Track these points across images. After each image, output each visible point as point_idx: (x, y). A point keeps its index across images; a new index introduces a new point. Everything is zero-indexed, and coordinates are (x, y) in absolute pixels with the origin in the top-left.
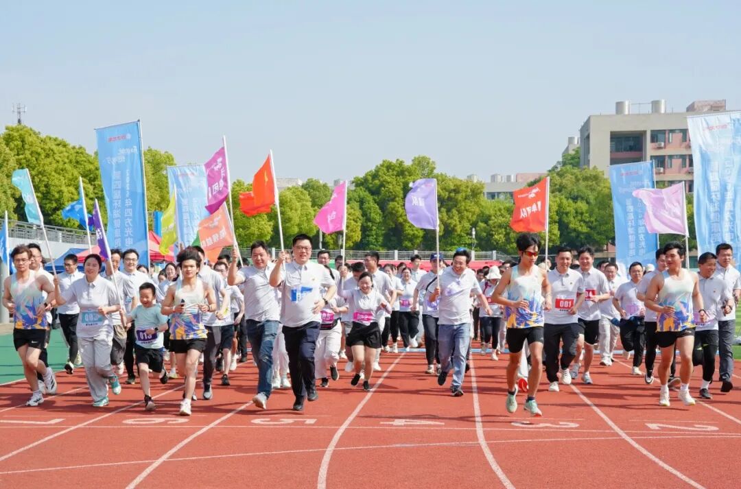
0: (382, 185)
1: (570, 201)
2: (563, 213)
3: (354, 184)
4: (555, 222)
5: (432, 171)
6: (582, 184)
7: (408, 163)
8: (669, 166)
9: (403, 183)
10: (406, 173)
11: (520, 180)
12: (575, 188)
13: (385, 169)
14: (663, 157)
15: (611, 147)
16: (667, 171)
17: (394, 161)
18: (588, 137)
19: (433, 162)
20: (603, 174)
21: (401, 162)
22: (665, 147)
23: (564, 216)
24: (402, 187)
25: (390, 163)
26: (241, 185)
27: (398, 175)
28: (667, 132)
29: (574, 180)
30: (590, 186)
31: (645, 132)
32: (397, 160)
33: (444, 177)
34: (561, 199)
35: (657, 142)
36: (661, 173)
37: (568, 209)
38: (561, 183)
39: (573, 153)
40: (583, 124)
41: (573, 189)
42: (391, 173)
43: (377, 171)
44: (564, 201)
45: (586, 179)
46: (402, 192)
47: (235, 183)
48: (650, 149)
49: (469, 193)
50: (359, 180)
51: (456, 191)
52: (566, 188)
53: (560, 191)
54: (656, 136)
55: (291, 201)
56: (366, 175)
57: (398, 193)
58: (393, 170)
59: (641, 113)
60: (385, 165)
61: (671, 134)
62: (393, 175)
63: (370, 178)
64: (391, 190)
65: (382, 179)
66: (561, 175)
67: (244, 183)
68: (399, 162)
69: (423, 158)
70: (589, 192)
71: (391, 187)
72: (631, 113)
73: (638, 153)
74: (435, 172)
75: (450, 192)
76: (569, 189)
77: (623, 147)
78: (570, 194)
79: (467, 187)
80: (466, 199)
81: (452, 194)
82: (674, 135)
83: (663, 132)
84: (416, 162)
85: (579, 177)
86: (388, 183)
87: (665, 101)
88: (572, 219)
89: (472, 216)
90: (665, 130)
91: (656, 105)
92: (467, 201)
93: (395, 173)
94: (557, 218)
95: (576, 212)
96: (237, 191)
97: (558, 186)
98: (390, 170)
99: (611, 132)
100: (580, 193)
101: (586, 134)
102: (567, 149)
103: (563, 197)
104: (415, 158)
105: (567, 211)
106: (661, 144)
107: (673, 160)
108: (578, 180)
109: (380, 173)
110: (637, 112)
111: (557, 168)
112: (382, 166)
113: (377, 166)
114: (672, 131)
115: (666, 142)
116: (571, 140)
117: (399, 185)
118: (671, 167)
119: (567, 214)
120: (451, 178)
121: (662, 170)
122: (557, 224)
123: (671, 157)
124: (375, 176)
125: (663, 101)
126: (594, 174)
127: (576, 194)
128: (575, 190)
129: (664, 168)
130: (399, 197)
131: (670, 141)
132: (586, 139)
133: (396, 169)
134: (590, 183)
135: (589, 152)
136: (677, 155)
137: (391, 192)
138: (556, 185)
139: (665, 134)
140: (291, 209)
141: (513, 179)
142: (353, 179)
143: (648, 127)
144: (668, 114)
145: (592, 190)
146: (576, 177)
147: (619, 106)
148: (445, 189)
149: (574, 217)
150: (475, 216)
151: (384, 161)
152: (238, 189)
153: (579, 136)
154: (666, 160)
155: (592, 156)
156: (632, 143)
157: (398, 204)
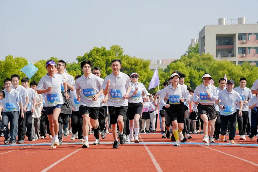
0: (94, 61)
1: (196, 71)
2: (192, 77)
3: (78, 60)
4: (188, 82)
5: (121, 53)
6: (202, 62)
7: (108, 49)
8: (249, 53)
9: (106, 60)
10: (107, 54)
11: (164, 63)
12: (198, 64)
13: (95, 52)
14: (245, 48)
15: (216, 43)
16: (247, 55)
17: (100, 48)
18: (204, 37)
19: (122, 49)
20: (213, 57)
21: (104, 48)
22: (246, 43)
23: (193, 79)
24: (105, 62)
25: (98, 49)
26: (11, 58)
27: (103, 55)
28: (247, 35)
29: (197, 60)
30: (206, 63)
31: (235, 34)
32: (102, 47)
33: (128, 57)
34: (191, 70)
35: (242, 40)
36: (244, 57)
37: (195, 75)
38: (190, 62)
39: (195, 47)
40: (200, 31)
41: (197, 65)
42: (99, 54)
43: (91, 53)
44: (193, 71)
45: (204, 59)
46: (105, 65)
47: (7, 57)
48: (238, 44)
49: (142, 66)
50: (80, 58)
51: (136, 65)
52: (192, 64)
53: (190, 66)
54: (241, 37)
55: (41, 68)
56: (85, 55)
57: (103, 65)
58: (100, 52)
59: (232, 24)
60: (96, 50)
61: (249, 36)
62: (100, 55)
63: (87, 57)
64: (99, 64)
65: (94, 57)
66: (190, 57)
67: (13, 57)
68: (103, 48)
69: (117, 46)
70: (206, 66)
71: (99, 61)
72: (226, 24)
73: (231, 46)
74: (123, 54)
75: (132, 65)
76: (195, 65)
77: (223, 43)
78: (195, 67)
79: (141, 62)
80: (140, 69)
81: (133, 66)
82: (251, 36)
83: (245, 34)
84: (113, 48)
85: (200, 58)
86: (97, 59)
87: (246, 18)
88: (197, 80)
89: (144, 78)
90: (246, 34)
91: (240, 20)
92: (141, 70)
93: (101, 54)
94: (189, 80)
95: (200, 77)
96: (8, 61)
97: (188, 63)
98: (98, 53)
99: (217, 35)
100: (201, 67)
101: (203, 36)
102: (191, 45)
103: (192, 68)
104: (112, 46)
105: (194, 76)
106: (244, 41)
107: (251, 50)
108: (199, 60)
109: (92, 54)
110: (230, 24)
111: (186, 54)
112: (94, 50)
113: (91, 50)
114: (250, 34)
115: (247, 40)
116: (193, 40)
117: (104, 61)
118: (250, 54)
119: (194, 78)
120: (132, 57)
121: (245, 55)
122: (189, 83)
123: (249, 48)
124: (90, 55)
125: (244, 18)
126: (208, 57)
127: (198, 67)
128: (198, 65)
129: (246, 54)
130: (103, 67)
131: (249, 39)
132: (202, 38)
133: (102, 52)
134: (206, 62)
135: (204, 46)
136: (253, 47)
137: (99, 65)
138: (187, 63)
139: (246, 35)
140: (42, 73)
141: (160, 62)
142: (77, 58)
143: (237, 32)
144: (248, 25)
145: (208, 65)
146: (198, 58)
147: (220, 21)
148: (129, 63)
149: (198, 80)
150: (145, 78)
151: (94, 48)
152: (9, 60)
153: (198, 38)
154: (247, 50)
155: (206, 48)
156: (227, 41)
157: (103, 71)
